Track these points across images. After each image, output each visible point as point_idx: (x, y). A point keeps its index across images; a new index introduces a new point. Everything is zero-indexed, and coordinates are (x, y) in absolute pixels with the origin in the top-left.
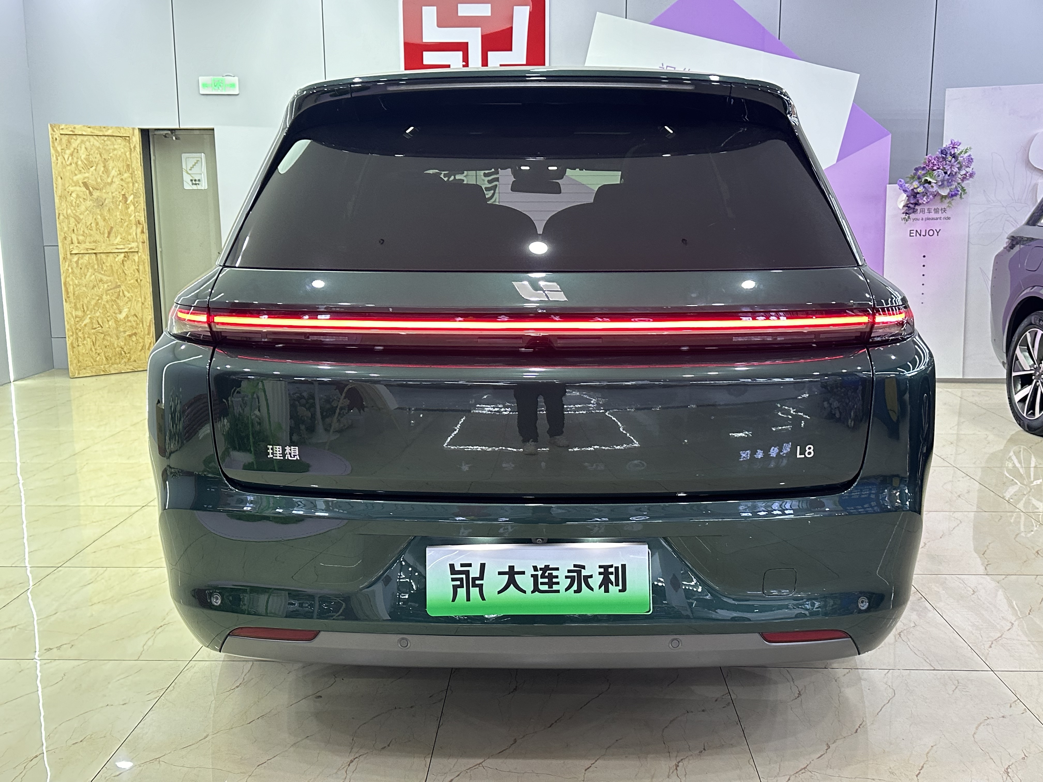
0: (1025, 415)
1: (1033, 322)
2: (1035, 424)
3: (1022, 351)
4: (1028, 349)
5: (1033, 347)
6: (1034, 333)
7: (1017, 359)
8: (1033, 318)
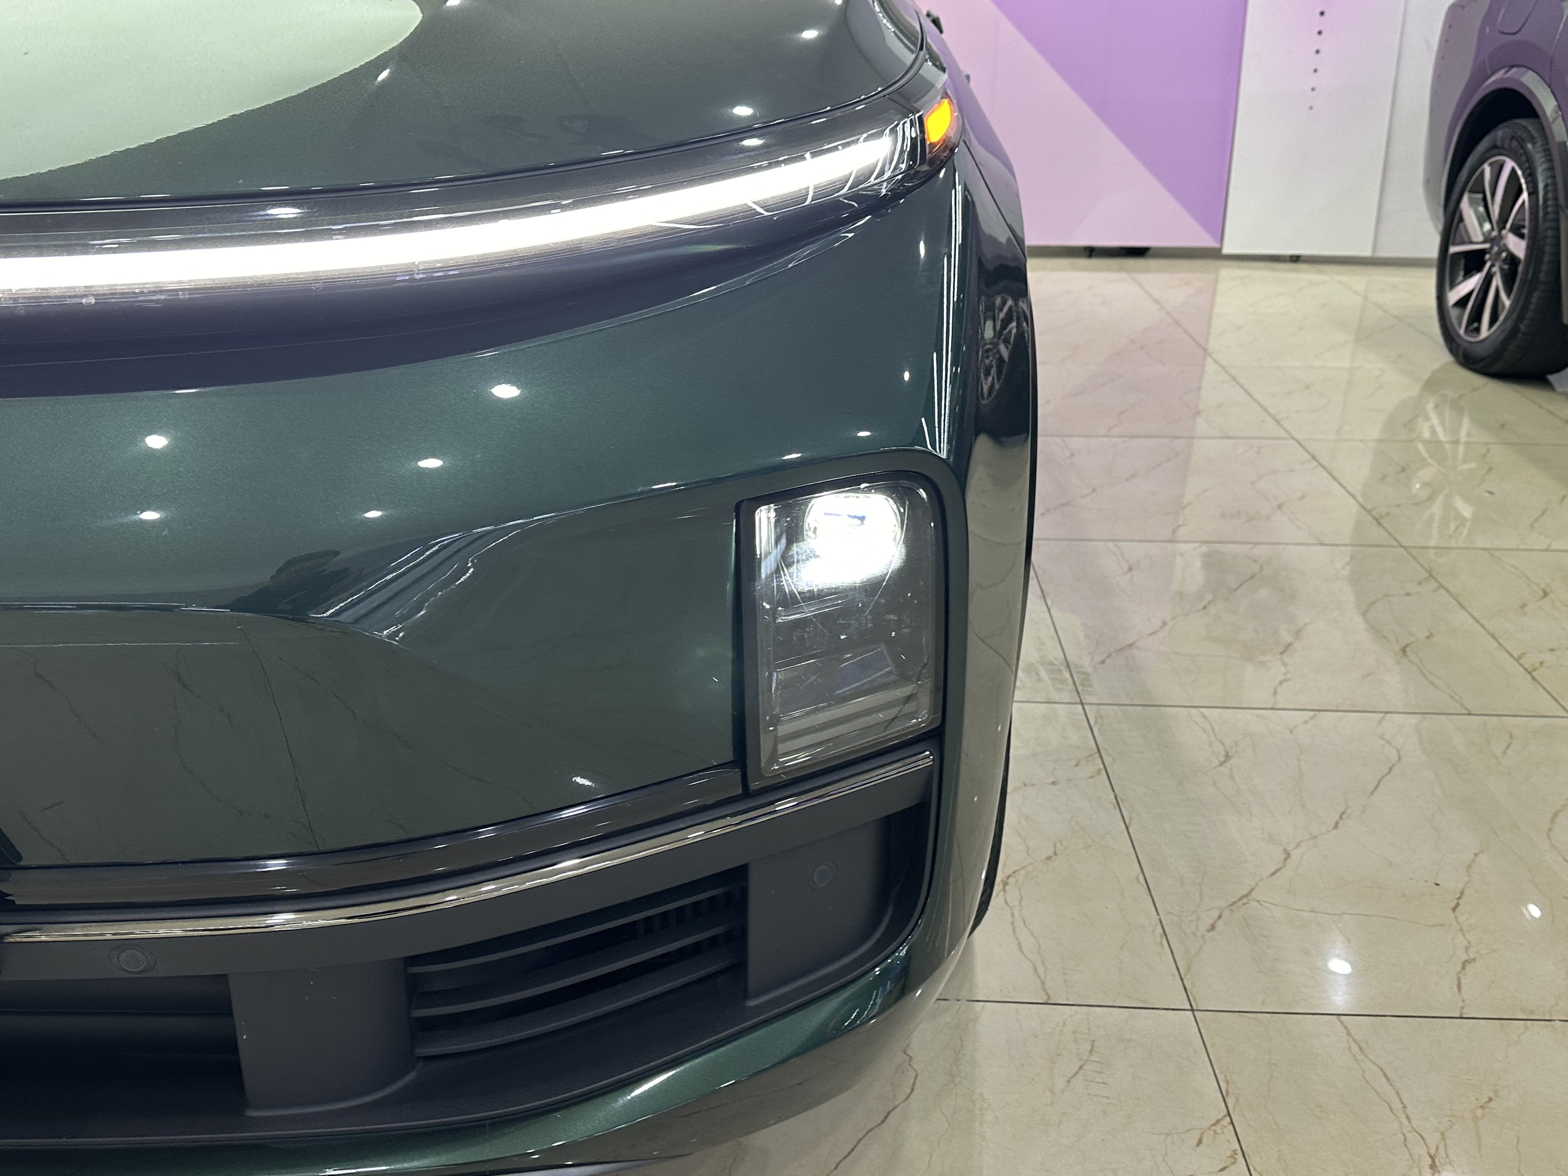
0: (1462, 332)
1: (1499, 143)
2: (1480, 351)
3: (1472, 202)
4: (1485, 199)
5: (1493, 194)
6: (1498, 167)
7: (1461, 219)
8: (1500, 134)
